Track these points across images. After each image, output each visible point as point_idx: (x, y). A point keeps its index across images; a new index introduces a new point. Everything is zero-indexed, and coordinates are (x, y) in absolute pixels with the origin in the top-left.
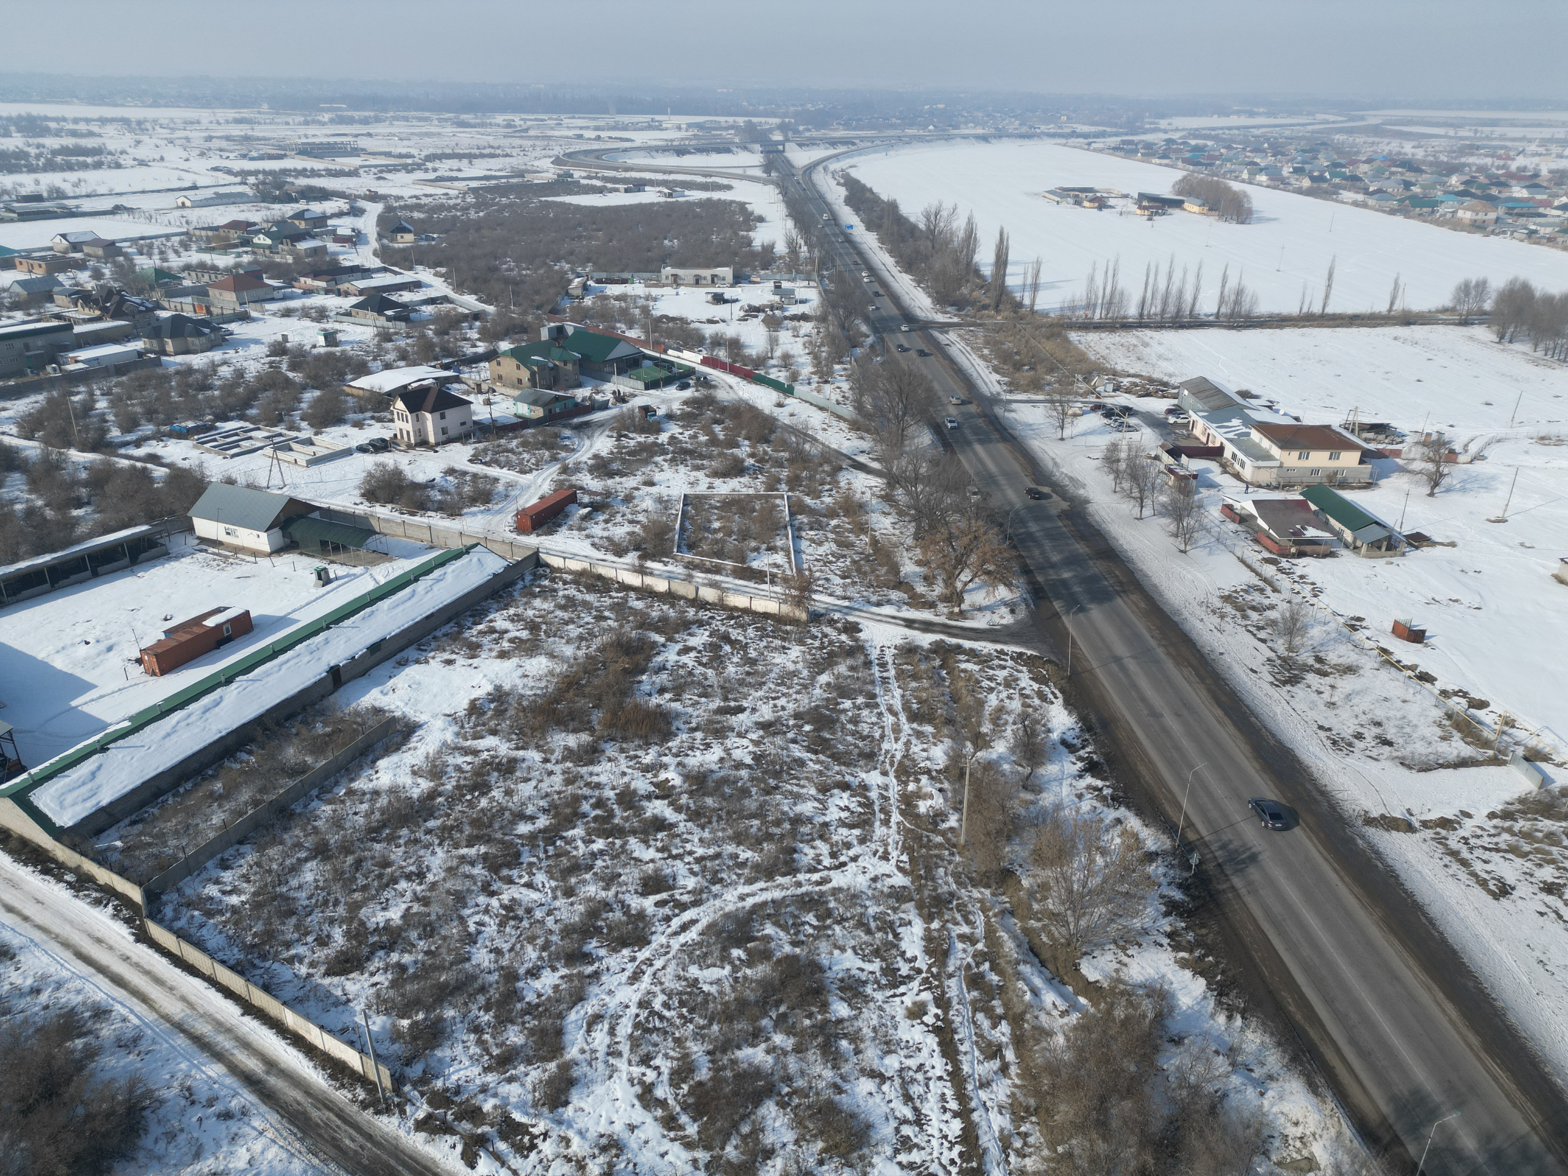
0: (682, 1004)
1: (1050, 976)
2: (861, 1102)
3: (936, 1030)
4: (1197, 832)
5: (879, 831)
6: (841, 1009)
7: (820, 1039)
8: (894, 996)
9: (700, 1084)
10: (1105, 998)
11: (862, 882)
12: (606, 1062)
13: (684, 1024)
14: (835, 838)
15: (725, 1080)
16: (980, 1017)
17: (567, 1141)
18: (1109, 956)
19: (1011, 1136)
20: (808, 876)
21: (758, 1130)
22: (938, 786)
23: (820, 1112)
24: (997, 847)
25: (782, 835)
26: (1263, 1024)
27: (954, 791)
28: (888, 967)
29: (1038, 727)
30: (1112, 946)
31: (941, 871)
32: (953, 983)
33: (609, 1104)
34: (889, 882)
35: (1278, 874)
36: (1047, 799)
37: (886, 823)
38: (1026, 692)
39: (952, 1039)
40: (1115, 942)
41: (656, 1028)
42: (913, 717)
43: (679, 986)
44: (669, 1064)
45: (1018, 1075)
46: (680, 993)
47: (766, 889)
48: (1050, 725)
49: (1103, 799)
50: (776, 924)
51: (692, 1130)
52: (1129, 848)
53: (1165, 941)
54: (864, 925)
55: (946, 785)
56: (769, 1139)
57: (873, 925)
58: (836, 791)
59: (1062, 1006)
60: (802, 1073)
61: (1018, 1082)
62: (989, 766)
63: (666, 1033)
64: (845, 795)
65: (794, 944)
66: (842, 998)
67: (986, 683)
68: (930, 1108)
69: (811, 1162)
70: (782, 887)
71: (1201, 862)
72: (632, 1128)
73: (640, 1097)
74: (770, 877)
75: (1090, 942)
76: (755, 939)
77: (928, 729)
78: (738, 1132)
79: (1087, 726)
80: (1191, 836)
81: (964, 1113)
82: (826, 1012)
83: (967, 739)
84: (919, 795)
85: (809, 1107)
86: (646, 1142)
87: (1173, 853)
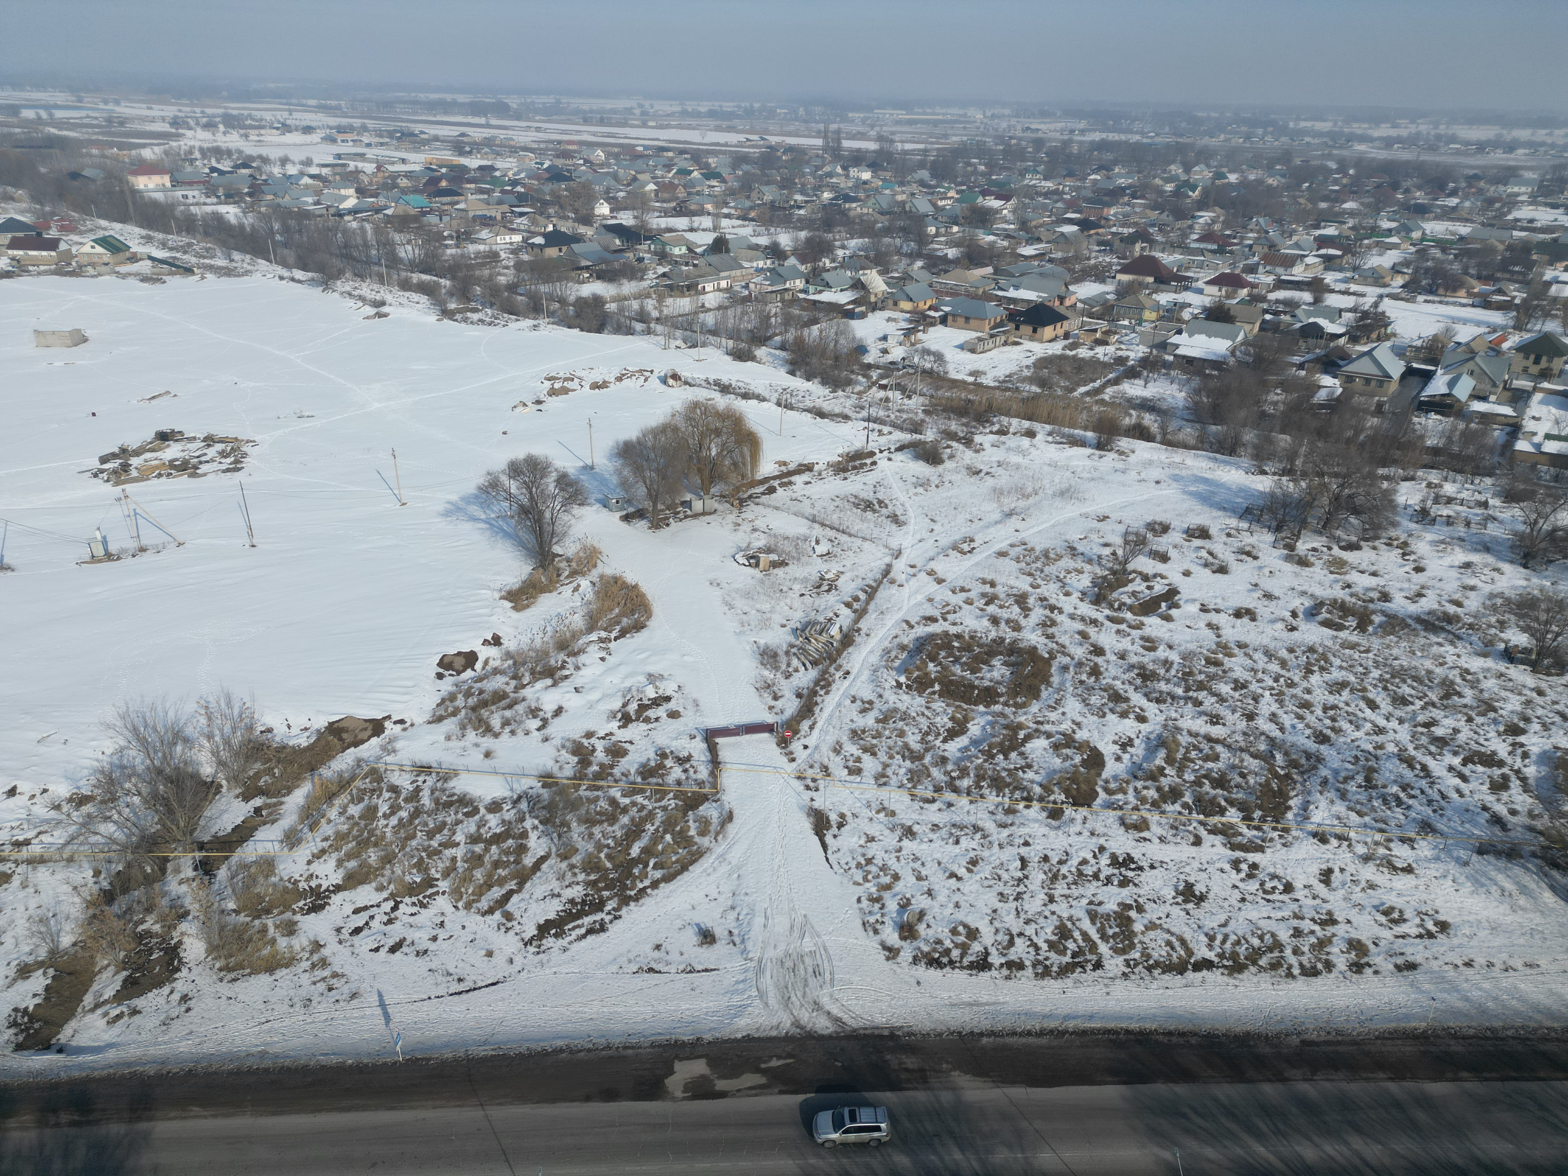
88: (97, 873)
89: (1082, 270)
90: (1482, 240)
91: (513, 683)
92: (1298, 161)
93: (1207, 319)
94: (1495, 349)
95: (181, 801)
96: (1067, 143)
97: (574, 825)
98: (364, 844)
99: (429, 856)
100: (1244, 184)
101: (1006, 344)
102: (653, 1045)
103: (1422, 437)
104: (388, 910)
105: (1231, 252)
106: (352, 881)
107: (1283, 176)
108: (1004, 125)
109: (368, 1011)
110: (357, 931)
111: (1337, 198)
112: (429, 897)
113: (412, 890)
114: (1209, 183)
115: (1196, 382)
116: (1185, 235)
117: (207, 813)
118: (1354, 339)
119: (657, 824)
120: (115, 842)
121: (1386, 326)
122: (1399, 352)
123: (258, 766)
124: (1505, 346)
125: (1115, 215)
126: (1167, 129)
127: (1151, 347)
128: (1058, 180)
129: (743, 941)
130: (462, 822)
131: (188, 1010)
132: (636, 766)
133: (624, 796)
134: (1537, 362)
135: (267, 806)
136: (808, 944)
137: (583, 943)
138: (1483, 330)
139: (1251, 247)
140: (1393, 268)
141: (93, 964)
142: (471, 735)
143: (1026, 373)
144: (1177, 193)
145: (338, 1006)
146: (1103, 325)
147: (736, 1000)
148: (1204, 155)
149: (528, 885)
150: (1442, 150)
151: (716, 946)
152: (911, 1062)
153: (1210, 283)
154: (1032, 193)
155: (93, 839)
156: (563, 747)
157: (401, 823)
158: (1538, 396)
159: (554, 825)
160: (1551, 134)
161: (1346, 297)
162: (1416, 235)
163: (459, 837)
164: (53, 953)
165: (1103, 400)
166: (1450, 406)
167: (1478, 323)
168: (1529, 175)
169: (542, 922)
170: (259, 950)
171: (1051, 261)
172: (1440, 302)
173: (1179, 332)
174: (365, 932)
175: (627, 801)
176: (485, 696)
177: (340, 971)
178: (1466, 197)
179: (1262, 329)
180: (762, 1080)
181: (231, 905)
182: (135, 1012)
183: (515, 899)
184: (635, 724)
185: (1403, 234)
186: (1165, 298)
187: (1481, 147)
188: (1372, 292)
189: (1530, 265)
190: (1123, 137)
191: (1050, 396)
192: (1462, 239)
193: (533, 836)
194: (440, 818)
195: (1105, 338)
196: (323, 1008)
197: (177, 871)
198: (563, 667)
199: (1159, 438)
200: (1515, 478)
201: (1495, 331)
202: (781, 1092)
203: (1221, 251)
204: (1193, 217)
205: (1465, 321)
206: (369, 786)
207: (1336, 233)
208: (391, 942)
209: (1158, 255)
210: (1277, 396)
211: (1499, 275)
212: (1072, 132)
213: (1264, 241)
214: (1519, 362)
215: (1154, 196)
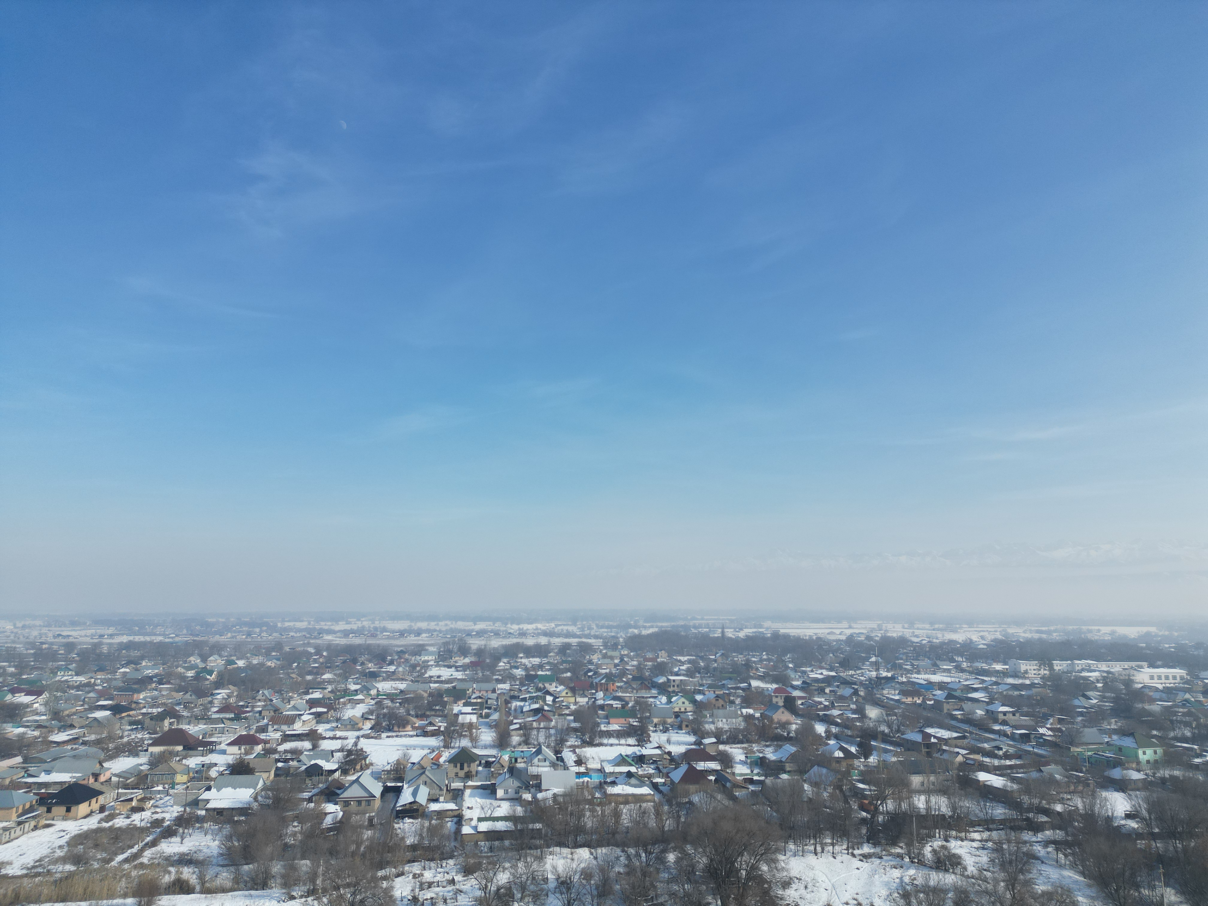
89: (116, 748)
90: (414, 692)
92: (287, 649)
93: (231, 773)
94: (436, 763)
96: (96, 646)
100: (250, 667)
101: (36, 828)
103: (403, 839)
105: (246, 718)
107: (278, 660)
108: (35, 633)
111: (317, 672)
114: (222, 668)
115: (227, 829)
116: (207, 709)
118: (345, 772)
121: (365, 758)
122: (377, 776)
124: (442, 760)
125: (144, 699)
126: (185, 631)
127: (185, 806)
128: (90, 675)
134: (462, 768)
138: (427, 751)
139: (260, 712)
140: (362, 716)
143: (59, 853)
144: (197, 677)
146: (139, 793)
148: (217, 649)
150: (380, 637)
153: (231, 744)
154: (64, 687)
158: (468, 792)
160: (438, 625)
161: (334, 741)
162: (373, 692)
165: (142, 864)
166: (417, 810)
167: (423, 747)
168: (431, 649)
171: (84, 743)
172: (397, 736)
173: (209, 789)
178: (399, 665)
179: (276, 775)
185: (365, 692)
186: (193, 762)
187: (402, 634)
188: (352, 735)
189: (444, 704)
190: (148, 639)
191: (85, 871)
192: (402, 691)
195: (141, 804)
199: (198, 888)
200: (467, 856)
201: (433, 751)
203: (237, 718)
204: (212, 694)
205: (414, 747)
207: (321, 696)
209: (185, 727)
210: (295, 827)
211: (428, 713)
212: (102, 636)
213: (270, 707)
214: (452, 770)
215: (178, 681)
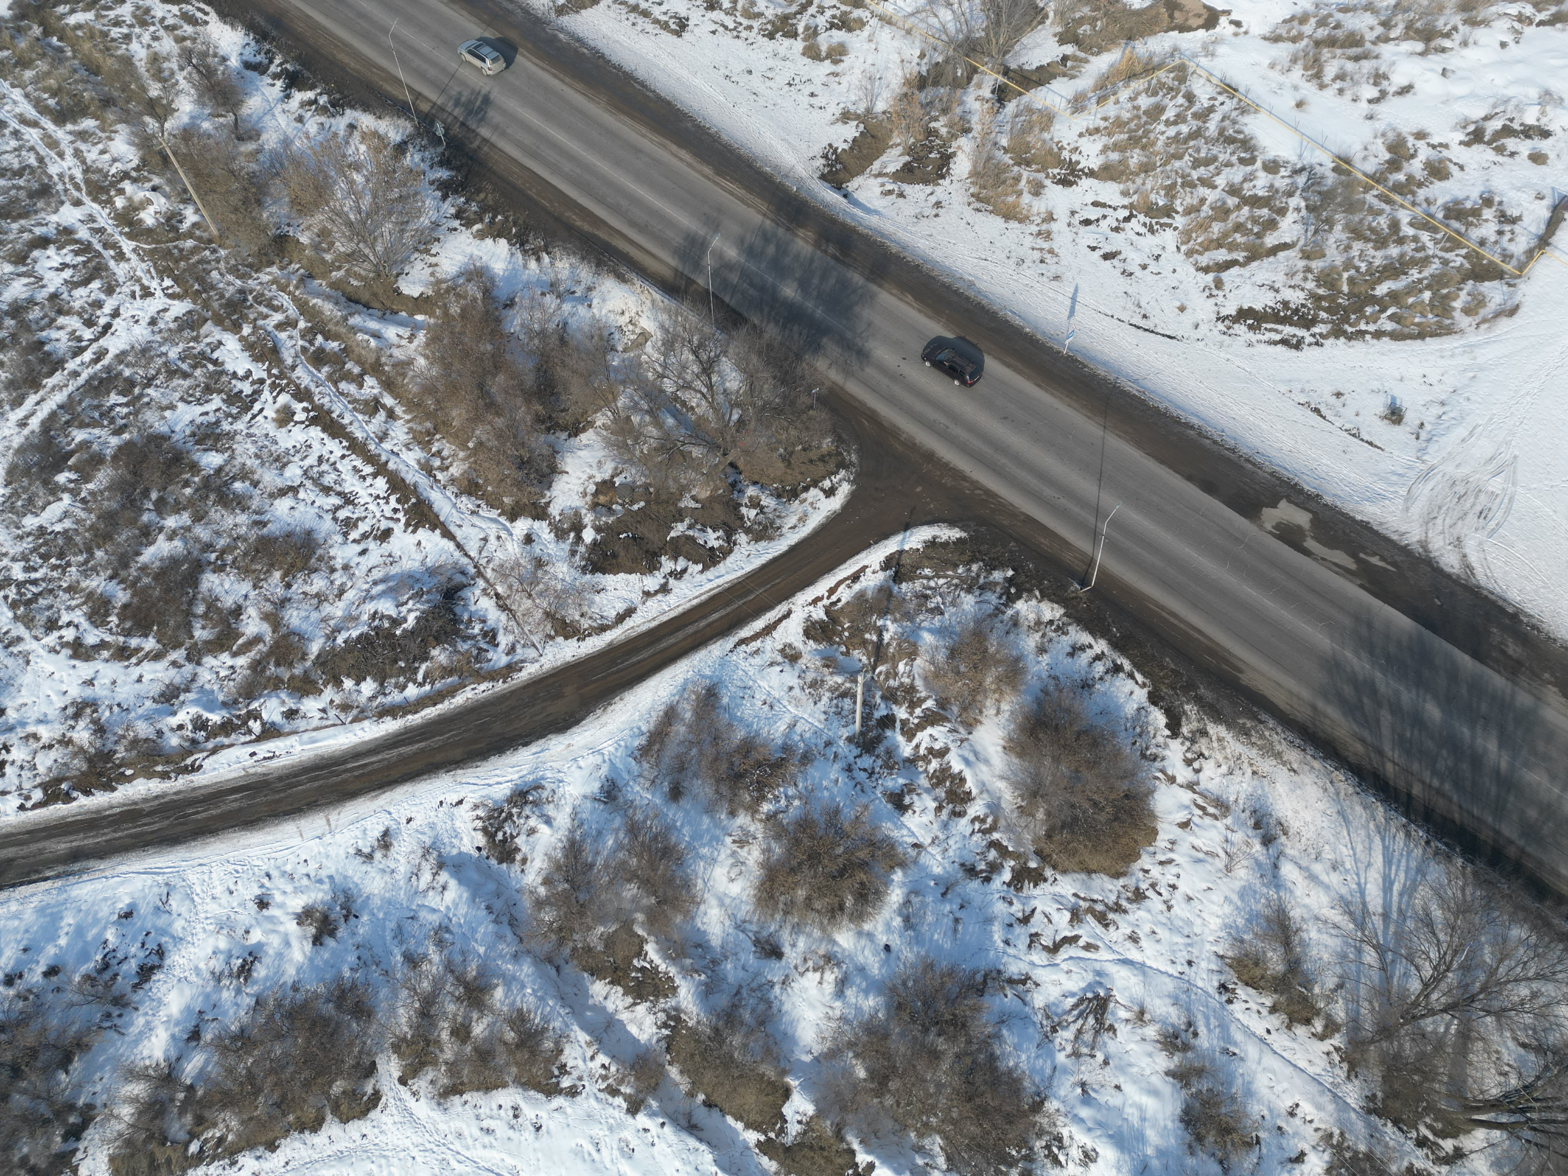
0: (45, 557)
1: (380, 313)
2: (289, 520)
3: (313, 421)
4: (428, 100)
5: (120, 270)
6: (212, 460)
7: (212, 497)
8: (254, 417)
9: (125, 606)
10: (436, 304)
11: (141, 333)
12: (11, 654)
13: (64, 572)
14: (77, 305)
15: (148, 587)
16: (343, 386)
17: (35, 737)
18: (419, 265)
19: (428, 461)
20: (78, 360)
21: (212, 603)
22: (148, 185)
23: (257, 551)
24: (254, 219)
25: (13, 336)
26: (565, 249)
27: (169, 182)
28: (229, 396)
29: (209, 60)
30: (416, 255)
31: (215, 274)
32: (299, 372)
33: (49, 682)
34: (170, 316)
35: (512, 104)
36: (270, 140)
37: (121, 256)
38: (170, 21)
39: (332, 419)
40: (416, 249)
41: (36, 596)
42: (61, 117)
43: (27, 544)
44: (78, 612)
45: (405, 412)
46: (34, 550)
47: (43, 400)
48: (221, 53)
49: (323, 110)
50: (82, 425)
51: (150, 644)
52: (377, 151)
53: (456, 223)
54: (175, 372)
55: (156, 180)
56: (228, 602)
57: (185, 367)
58: (36, 253)
59: (405, 332)
60: (218, 534)
61: (408, 417)
62: (188, 133)
63: (51, 591)
64: (51, 251)
65: (118, 432)
66: (206, 450)
67: (115, 32)
68: (351, 484)
69: (280, 592)
70: (60, 387)
71: (447, 129)
72: (90, 683)
73: (75, 656)
74: (35, 384)
75: (395, 262)
76: (71, 454)
77: (89, 124)
78: (195, 616)
79: (261, 35)
80: (425, 107)
81: (381, 469)
82: (199, 471)
83: (141, 114)
84: (134, 208)
85: (245, 554)
86: (114, 682)
87: (418, 133)
88: (922, 56)
91: (1379, 30)
95: (1010, 16)
97: (1338, 227)
98: (1134, 141)
99: (1183, 185)
102: (1272, 474)
104: (1121, 218)
106: (1107, 173)
109: (1060, 298)
110: (1087, 222)
112: (1162, 225)
113: (1151, 210)
117: (1025, 40)
119: (1426, 273)
120: (945, 31)
123: (1086, 10)
129: (1429, 440)
130: (1232, 165)
131: (937, 216)
132: (1448, 198)
133: (1411, 224)
135: (1075, 58)
136: (1496, 485)
137: (1271, 349)
141: (890, 137)
142: (1298, 72)
145: (1041, 279)
147: (1379, 487)
149: (1255, 264)
151: (1397, 428)
152: (1513, 649)
155: (933, 20)
156: (1383, 135)
157: (1176, 139)
159: (1318, 218)
163: (1221, 181)
164: (869, 111)
169: (1245, 307)
170: (1006, 195)
174: (1092, 227)
175: (1410, 231)
176: (1339, 33)
177: (1056, 250)
180: (1353, 567)
181: (1004, 142)
182: (901, 195)
183: (1235, 270)
184: (1482, 147)
193: (1291, 216)
194: (1215, 150)
196: (1030, 272)
197: (979, 86)
198: (1448, 35)
202: (1362, 586)
206: (1170, 82)
208: (1108, 249)
